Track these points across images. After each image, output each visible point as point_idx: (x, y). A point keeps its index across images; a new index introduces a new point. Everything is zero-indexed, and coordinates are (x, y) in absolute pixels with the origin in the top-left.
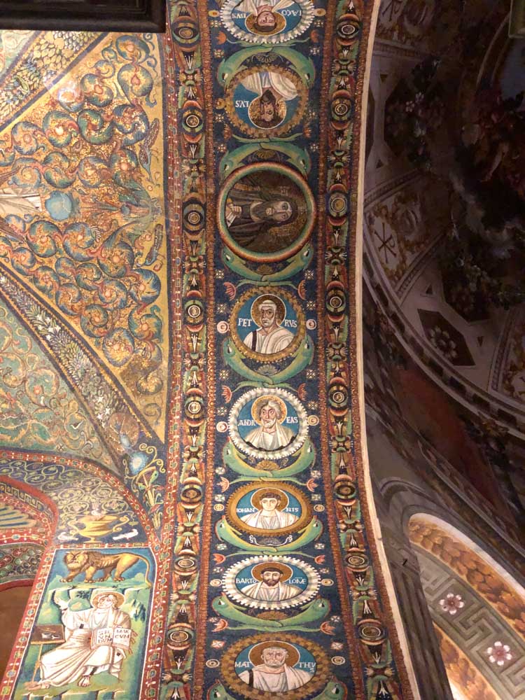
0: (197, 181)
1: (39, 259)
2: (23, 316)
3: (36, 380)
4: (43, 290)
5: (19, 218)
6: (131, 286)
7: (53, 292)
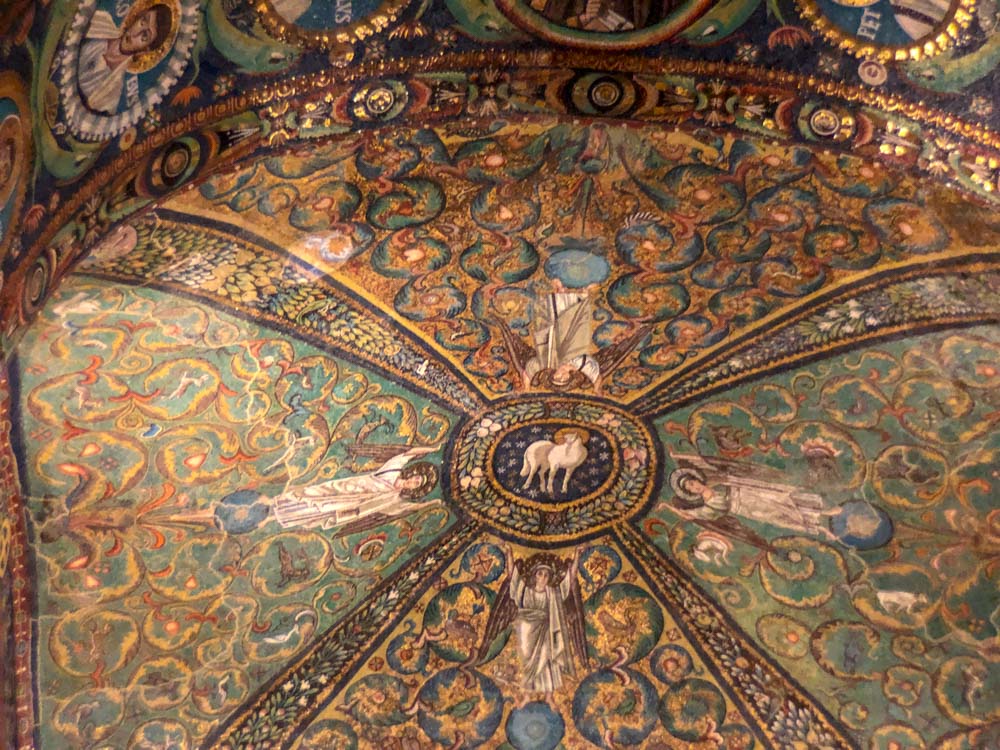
0: (519, 86)
1: (691, 310)
2: (816, 350)
3: (966, 367)
4: (762, 312)
5: (601, 329)
6: (768, 180)
7: (770, 298)
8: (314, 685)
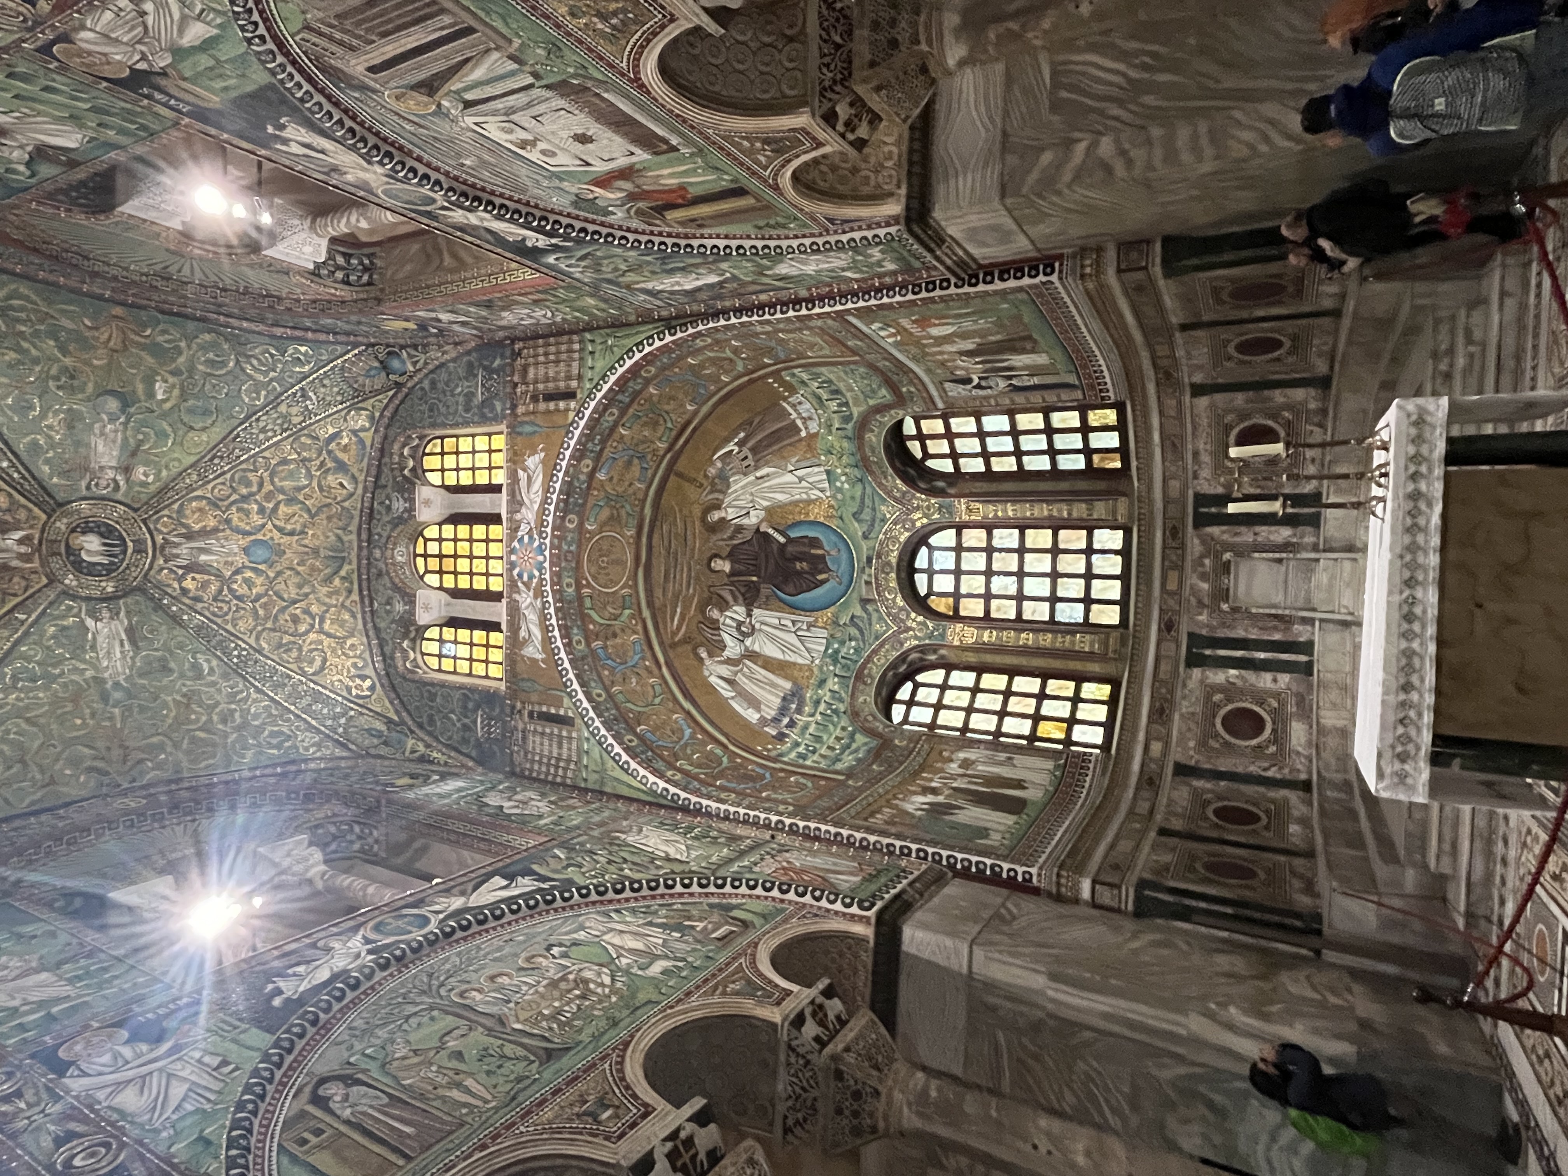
8: (235, 649)
